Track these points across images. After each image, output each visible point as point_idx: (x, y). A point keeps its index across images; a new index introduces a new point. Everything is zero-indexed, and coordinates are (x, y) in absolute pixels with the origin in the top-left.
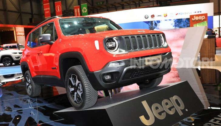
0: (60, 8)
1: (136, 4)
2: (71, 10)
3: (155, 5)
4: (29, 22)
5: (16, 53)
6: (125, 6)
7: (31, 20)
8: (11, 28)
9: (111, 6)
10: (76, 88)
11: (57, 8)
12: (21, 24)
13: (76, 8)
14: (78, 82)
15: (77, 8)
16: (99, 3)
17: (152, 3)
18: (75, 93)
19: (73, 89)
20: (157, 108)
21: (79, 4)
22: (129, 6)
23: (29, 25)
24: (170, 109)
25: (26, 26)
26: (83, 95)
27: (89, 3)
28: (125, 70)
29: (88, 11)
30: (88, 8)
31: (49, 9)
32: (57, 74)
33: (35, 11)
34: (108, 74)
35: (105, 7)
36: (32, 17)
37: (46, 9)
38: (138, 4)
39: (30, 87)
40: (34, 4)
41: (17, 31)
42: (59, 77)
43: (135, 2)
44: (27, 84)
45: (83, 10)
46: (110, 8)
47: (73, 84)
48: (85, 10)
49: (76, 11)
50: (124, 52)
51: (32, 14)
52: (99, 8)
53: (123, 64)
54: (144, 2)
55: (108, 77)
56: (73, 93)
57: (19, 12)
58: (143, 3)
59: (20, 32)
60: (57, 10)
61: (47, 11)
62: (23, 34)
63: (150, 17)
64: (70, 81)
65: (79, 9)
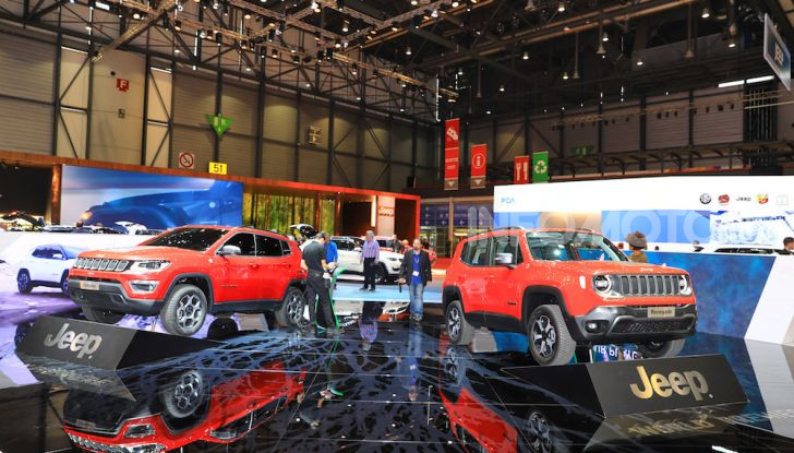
0: (482, 160)
1: (680, 160)
2: (505, 164)
3: (735, 167)
4: (404, 185)
5: (394, 260)
6: (651, 162)
7: (410, 181)
8: (366, 197)
9: (610, 162)
10: (545, 336)
11: (476, 159)
12: (388, 189)
13: (518, 160)
14: (549, 326)
15: (522, 162)
16: (578, 151)
17: (727, 160)
18: (543, 342)
19: (540, 336)
20: (659, 381)
21: (528, 150)
22: (659, 165)
23: (404, 192)
24: (681, 387)
25: (400, 196)
26: (556, 346)
27: (553, 148)
28: (617, 319)
29: (549, 169)
30: (551, 163)
31: (457, 159)
32: (517, 312)
33: (421, 159)
34: (593, 322)
35: (595, 163)
36: (413, 172)
37: (451, 160)
38: (686, 160)
39: (457, 327)
40: (420, 143)
41: (380, 204)
42: (520, 318)
43: (677, 156)
44: (451, 323)
45: (536, 168)
46: (606, 165)
47: (542, 329)
48: (541, 167)
49: (518, 168)
50: (618, 295)
51: (412, 165)
52: (577, 164)
53: (615, 311)
54: (703, 156)
55: (593, 326)
56: (539, 342)
57: (386, 161)
58: (700, 158)
59: (386, 208)
60: (476, 163)
61: (451, 164)
62: (392, 212)
63: (715, 200)
64: (537, 325)
65: (526, 165)
